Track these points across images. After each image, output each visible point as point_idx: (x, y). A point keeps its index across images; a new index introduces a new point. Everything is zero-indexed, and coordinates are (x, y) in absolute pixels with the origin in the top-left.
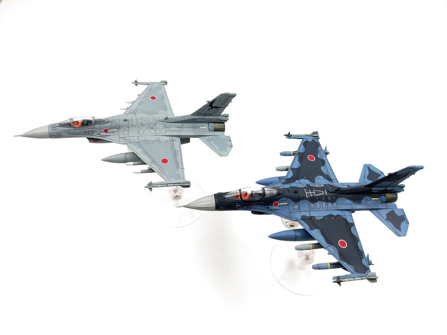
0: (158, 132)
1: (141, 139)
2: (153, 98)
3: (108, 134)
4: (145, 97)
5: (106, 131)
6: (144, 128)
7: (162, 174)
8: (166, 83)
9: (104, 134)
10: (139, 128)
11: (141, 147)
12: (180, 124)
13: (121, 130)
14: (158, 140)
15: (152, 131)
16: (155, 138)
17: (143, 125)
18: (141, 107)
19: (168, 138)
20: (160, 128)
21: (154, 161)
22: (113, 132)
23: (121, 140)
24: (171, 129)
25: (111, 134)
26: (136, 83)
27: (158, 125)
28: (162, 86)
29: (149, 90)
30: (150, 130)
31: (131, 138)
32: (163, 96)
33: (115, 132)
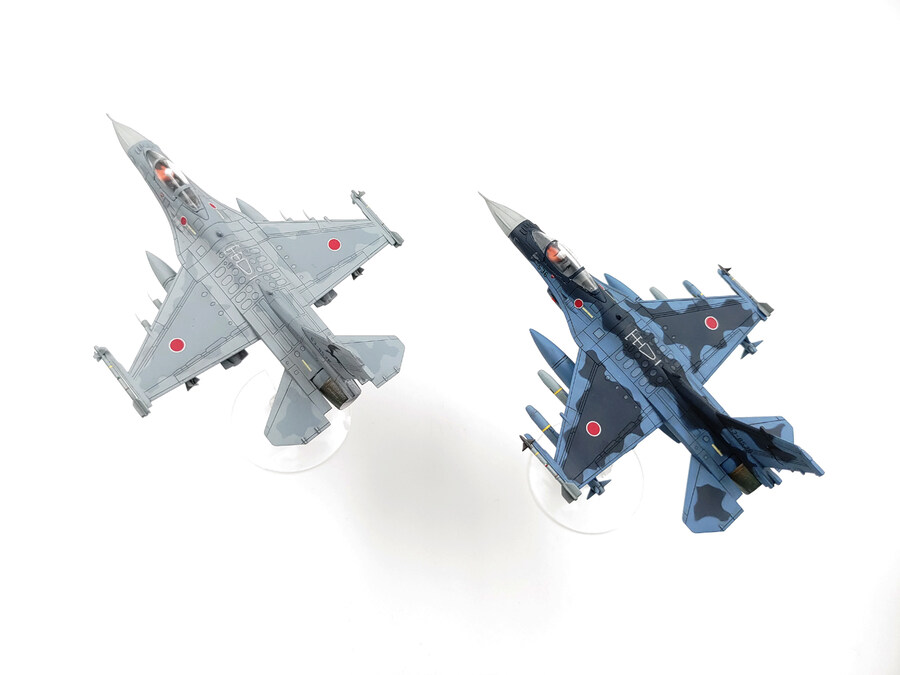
0: (239, 299)
1: (208, 281)
2: (334, 245)
3: (181, 228)
4: (327, 231)
5: (183, 221)
6: (229, 272)
7: (141, 358)
8: (396, 245)
9: (178, 223)
10: (222, 265)
11: (188, 292)
12: (280, 323)
13: (200, 242)
14: (223, 309)
15: (235, 287)
16: (222, 300)
17: (232, 266)
18: (295, 238)
19: (239, 321)
20: (249, 296)
21: (165, 328)
22: (190, 232)
23: (184, 255)
24: (260, 314)
25: (185, 232)
26: (357, 197)
27: (249, 289)
28: (382, 241)
29: (351, 227)
30: (232, 283)
31: (197, 266)
32: (354, 257)
33: (191, 234)
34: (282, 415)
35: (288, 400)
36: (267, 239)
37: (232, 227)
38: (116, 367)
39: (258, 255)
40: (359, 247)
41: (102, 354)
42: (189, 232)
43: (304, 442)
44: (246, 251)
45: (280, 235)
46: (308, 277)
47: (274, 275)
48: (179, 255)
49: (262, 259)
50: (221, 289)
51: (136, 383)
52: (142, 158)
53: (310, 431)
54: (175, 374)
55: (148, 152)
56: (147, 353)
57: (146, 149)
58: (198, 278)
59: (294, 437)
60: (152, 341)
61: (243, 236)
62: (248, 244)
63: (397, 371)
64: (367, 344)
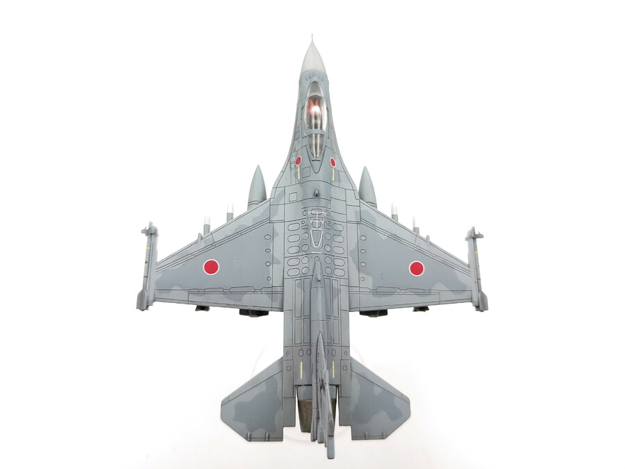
0: (292, 262)
1: (279, 228)
2: (417, 269)
3: (293, 166)
4: (420, 251)
5: (298, 161)
6: (301, 232)
7: (175, 258)
8: (478, 308)
9: (294, 159)
10: (300, 222)
11: (256, 225)
13: (298, 188)
14: (272, 261)
15: (294, 250)
16: (278, 254)
17: (306, 229)
18: (384, 237)
19: (277, 282)
20: (301, 266)
21: (214, 245)
23: (279, 190)
24: (299, 290)
25: (293, 172)
26: (474, 237)
27: (305, 260)
28: (466, 295)
29: (447, 262)
30: (297, 244)
31: (281, 208)
32: (427, 292)
33: (296, 177)
34: (248, 398)
35: (263, 388)
36: (358, 223)
37: (336, 192)
38: (151, 251)
39: (339, 233)
40: (439, 286)
41: (151, 233)
42: (296, 173)
43: (250, 439)
44: (330, 223)
45: (373, 227)
46: (368, 283)
47: (338, 262)
48: (275, 188)
49: (339, 239)
50: (284, 243)
51: (155, 277)
52: (307, 84)
53: (260, 432)
54: (190, 292)
55: (315, 83)
56: (184, 256)
57: (315, 79)
58: (274, 219)
59: (243, 426)
60: (194, 249)
61: (338, 206)
62: (337, 217)
63: (383, 436)
64: (376, 388)
